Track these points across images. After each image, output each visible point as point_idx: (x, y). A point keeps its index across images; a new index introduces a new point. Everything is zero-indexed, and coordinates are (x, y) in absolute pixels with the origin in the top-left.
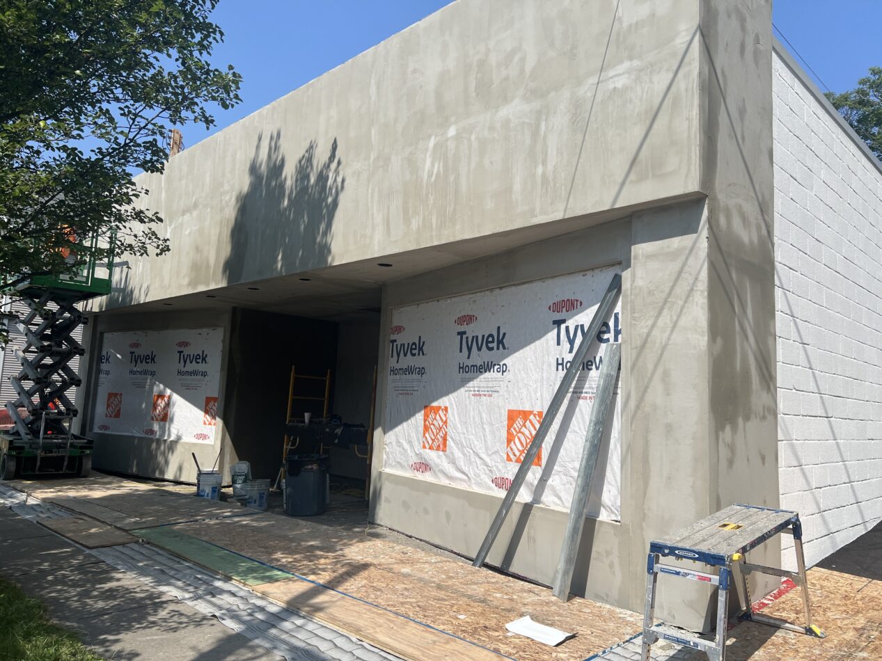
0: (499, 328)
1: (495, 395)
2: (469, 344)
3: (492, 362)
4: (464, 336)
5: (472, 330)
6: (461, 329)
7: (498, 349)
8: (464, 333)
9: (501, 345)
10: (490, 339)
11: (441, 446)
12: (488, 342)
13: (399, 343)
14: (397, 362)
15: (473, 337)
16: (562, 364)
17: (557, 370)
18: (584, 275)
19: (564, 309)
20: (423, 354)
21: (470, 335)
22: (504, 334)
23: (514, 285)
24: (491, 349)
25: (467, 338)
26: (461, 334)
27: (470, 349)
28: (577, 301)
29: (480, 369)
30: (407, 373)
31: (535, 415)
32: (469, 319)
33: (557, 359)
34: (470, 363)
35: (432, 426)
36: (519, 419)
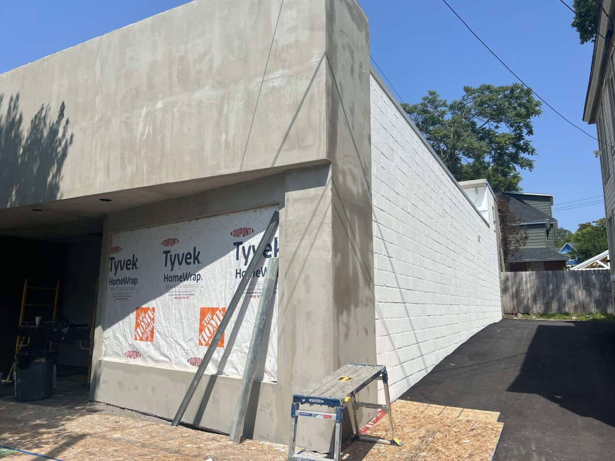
0: (195, 248)
1: (192, 297)
2: (172, 260)
3: (189, 273)
4: (169, 254)
5: (174, 250)
6: (166, 249)
7: (194, 263)
8: (169, 252)
9: (196, 261)
10: (189, 256)
11: (149, 338)
12: (186, 259)
13: (117, 260)
14: (115, 275)
15: (176, 255)
16: (240, 273)
17: (236, 277)
18: (255, 212)
19: (241, 235)
20: (136, 268)
21: (173, 253)
22: (199, 252)
23: (206, 217)
24: (189, 263)
25: (171, 256)
26: (166, 252)
27: (173, 264)
28: (250, 229)
29: (180, 278)
30: (123, 283)
31: (220, 311)
32: (173, 241)
33: (237, 270)
34: (172, 274)
35: (142, 323)
36: (208, 314)
